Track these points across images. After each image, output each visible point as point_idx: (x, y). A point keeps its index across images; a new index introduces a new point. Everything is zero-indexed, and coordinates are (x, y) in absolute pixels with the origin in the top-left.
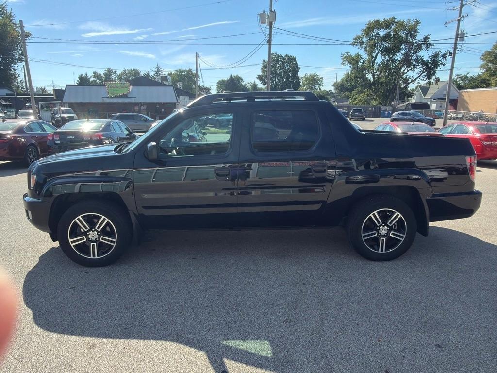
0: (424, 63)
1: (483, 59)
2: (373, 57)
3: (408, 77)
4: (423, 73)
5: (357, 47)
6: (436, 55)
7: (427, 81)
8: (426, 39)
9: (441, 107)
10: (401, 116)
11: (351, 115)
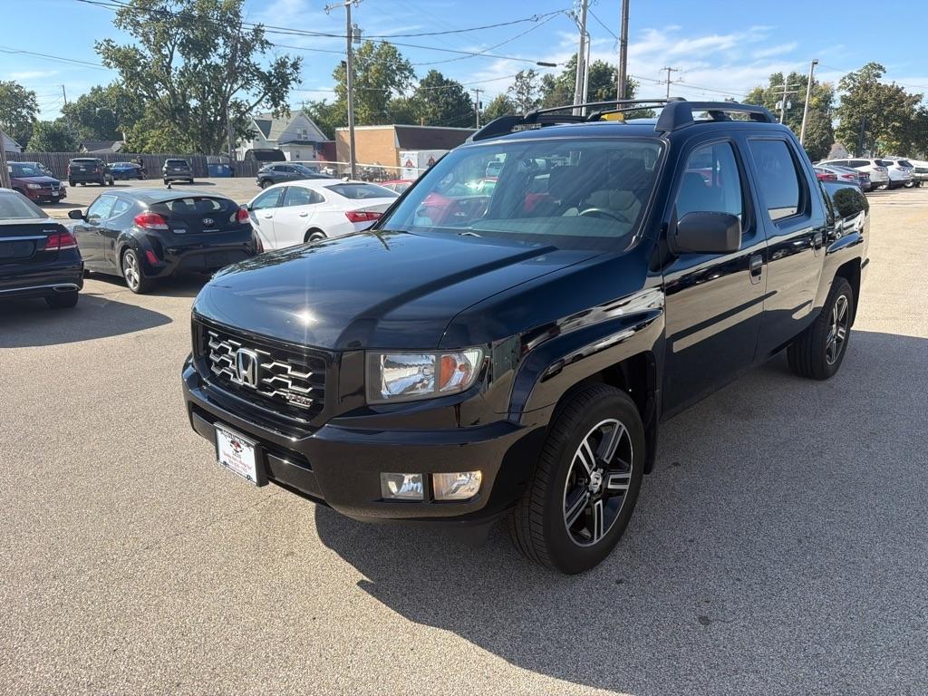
0: (264, 77)
1: (336, 78)
2: (166, 56)
3: (239, 101)
4: (265, 94)
5: (128, 32)
6: (282, 64)
7: (273, 109)
8: (258, 31)
9: (298, 156)
10: (277, 173)
11: (166, 172)
